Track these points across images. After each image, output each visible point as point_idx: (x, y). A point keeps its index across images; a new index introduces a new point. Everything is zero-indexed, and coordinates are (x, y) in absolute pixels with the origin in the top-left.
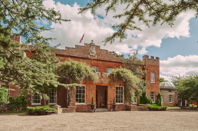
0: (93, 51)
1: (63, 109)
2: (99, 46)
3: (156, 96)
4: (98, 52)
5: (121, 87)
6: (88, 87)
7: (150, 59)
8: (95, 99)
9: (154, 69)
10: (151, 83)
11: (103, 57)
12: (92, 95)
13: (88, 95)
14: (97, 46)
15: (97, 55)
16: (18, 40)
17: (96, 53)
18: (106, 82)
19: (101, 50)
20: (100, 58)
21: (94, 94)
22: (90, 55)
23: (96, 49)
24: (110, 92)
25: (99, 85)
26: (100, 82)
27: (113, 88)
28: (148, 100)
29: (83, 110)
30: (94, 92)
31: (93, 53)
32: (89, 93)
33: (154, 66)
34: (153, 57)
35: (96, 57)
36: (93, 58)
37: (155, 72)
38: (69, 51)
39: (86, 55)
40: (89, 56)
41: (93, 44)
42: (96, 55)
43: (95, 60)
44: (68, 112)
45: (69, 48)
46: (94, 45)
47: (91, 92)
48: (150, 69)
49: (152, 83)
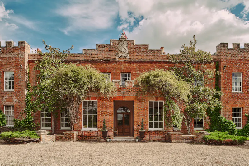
0: (123, 49)
1: (56, 136)
2: (133, 41)
3: (245, 116)
4: (130, 50)
5: (159, 101)
6: (101, 104)
7: (231, 49)
8: (113, 122)
9: (239, 67)
10: (234, 93)
11: (139, 56)
12: (106, 116)
13: (101, 115)
14: (130, 41)
15: (130, 55)
16: (23, 49)
17: (129, 52)
18: (130, 95)
19: (137, 45)
20: (135, 58)
21: (110, 114)
22: (118, 56)
23: (128, 46)
24: (139, 111)
25: (119, 100)
26: (119, 95)
27: (143, 104)
28: (225, 123)
29: (93, 138)
30: (110, 111)
31: (123, 52)
32: (102, 113)
33: (240, 61)
34: (238, 45)
35: (128, 57)
36: (123, 60)
37: (242, 72)
38: (88, 54)
39: (112, 58)
40: (117, 58)
41: (123, 39)
42: (127, 55)
43: (125, 62)
44: (63, 140)
45: (88, 50)
46: (125, 41)
47: (106, 111)
48: (230, 67)
49: (236, 93)
